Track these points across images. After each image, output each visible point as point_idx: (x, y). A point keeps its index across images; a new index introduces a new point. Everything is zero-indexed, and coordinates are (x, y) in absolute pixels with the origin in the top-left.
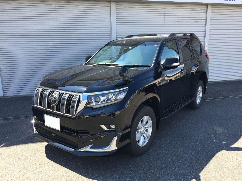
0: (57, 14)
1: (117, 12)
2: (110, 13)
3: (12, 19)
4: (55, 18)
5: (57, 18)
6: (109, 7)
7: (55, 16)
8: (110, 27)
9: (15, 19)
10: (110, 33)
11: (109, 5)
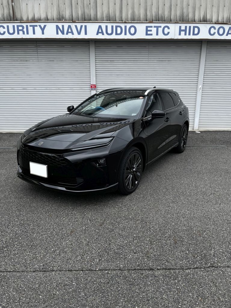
0: (149, 55)
1: (207, 51)
2: (200, 53)
3: (111, 61)
4: (147, 59)
5: (149, 59)
6: (200, 47)
7: (148, 57)
8: (198, 67)
9: (113, 61)
10: (198, 73)
11: (200, 45)
